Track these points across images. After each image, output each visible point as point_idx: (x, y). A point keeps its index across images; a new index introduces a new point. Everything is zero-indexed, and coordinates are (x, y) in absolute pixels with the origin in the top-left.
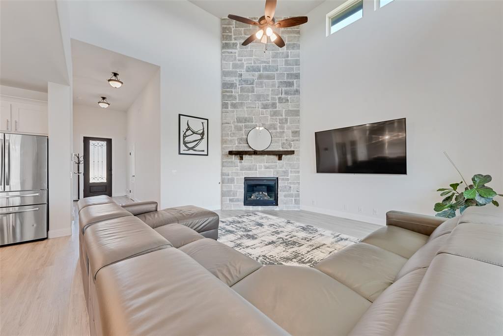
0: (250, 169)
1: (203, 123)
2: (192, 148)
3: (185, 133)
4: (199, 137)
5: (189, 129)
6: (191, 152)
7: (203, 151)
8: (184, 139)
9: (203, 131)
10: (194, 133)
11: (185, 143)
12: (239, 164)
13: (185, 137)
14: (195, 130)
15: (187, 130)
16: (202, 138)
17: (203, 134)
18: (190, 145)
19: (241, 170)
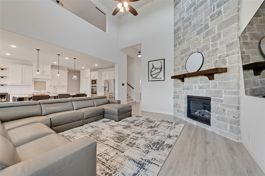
0: (188, 89)
1: (161, 62)
2: (155, 77)
3: (151, 70)
4: (159, 70)
5: (153, 67)
6: (155, 79)
7: (161, 78)
8: (151, 73)
9: (162, 67)
10: (156, 69)
11: (151, 75)
12: (182, 85)
13: (151, 72)
14: (157, 67)
15: (152, 68)
16: (161, 71)
17: (161, 68)
18: (154, 76)
19: (183, 89)
